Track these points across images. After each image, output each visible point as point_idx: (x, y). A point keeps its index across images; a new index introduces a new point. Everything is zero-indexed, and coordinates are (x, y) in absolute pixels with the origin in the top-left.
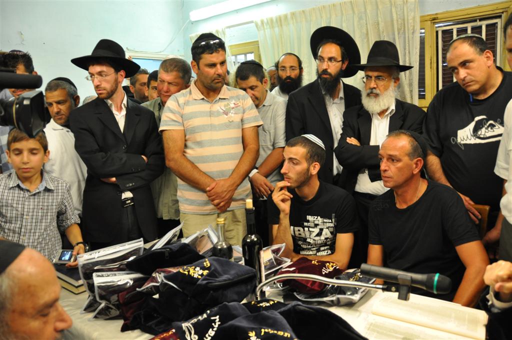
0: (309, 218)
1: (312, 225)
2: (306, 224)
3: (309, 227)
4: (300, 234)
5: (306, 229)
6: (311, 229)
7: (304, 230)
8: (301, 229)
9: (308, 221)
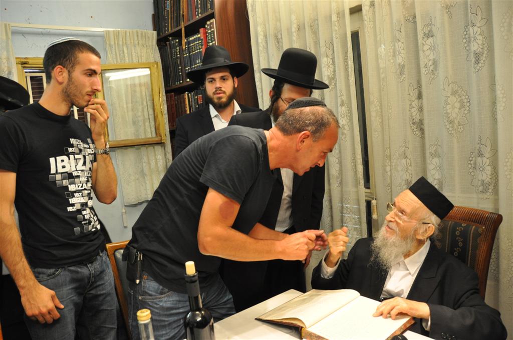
0: (73, 141)
1: (77, 151)
2: (70, 150)
3: (73, 153)
4: (64, 167)
5: (71, 156)
6: (77, 156)
7: (69, 159)
8: (65, 158)
9: (72, 146)
